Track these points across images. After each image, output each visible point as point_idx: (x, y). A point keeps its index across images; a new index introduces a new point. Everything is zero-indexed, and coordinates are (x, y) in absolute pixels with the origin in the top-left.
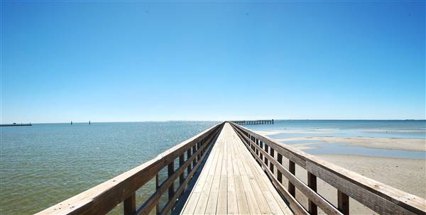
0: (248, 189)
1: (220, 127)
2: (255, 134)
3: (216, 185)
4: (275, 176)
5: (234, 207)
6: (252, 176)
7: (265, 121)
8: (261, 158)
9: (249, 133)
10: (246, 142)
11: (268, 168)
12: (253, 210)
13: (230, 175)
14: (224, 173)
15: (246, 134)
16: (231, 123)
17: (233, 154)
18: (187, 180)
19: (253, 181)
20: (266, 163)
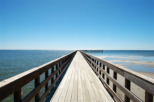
0: (89, 88)
1: (75, 53)
2: (94, 57)
3: (71, 85)
4: (105, 81)
5: (81, 98)
6: (92, 81)
7: (99, 51)
8: (98, 70)
9: (91, 57)
10: (89, 62)
11: (102, 76)
12: (92, 99)
13: (80, 79)
14: (76, 78)
15: (89, 57)
16: (80, 51)
17: (81, 68)
18: (55, 82)
19: (93, 84)
20: (100, 73)
